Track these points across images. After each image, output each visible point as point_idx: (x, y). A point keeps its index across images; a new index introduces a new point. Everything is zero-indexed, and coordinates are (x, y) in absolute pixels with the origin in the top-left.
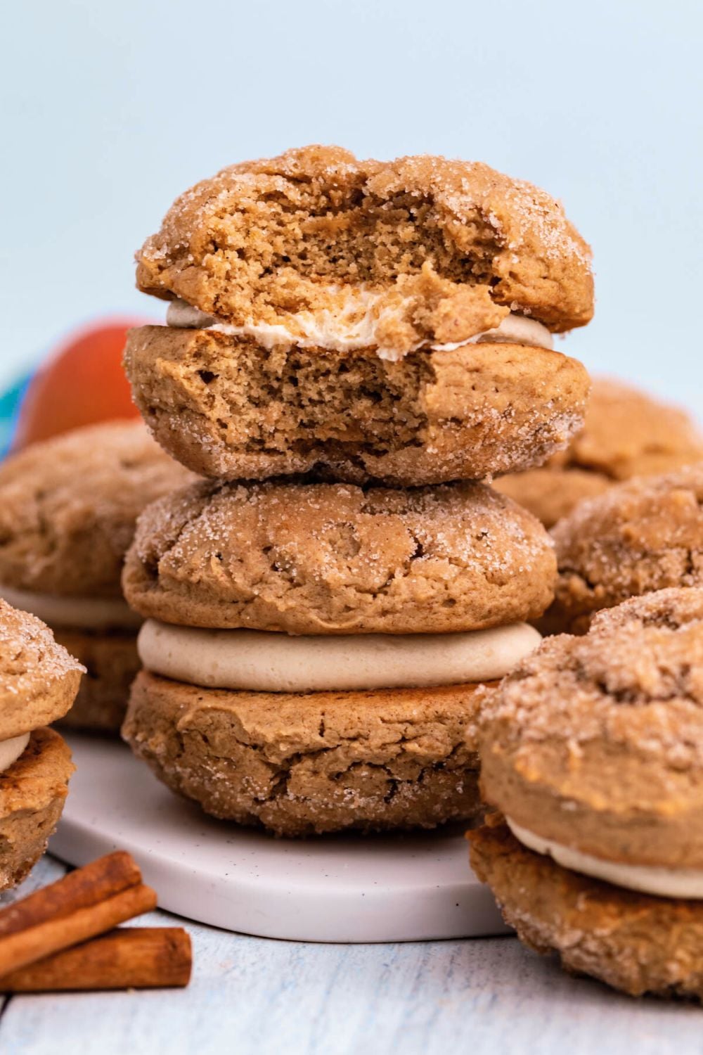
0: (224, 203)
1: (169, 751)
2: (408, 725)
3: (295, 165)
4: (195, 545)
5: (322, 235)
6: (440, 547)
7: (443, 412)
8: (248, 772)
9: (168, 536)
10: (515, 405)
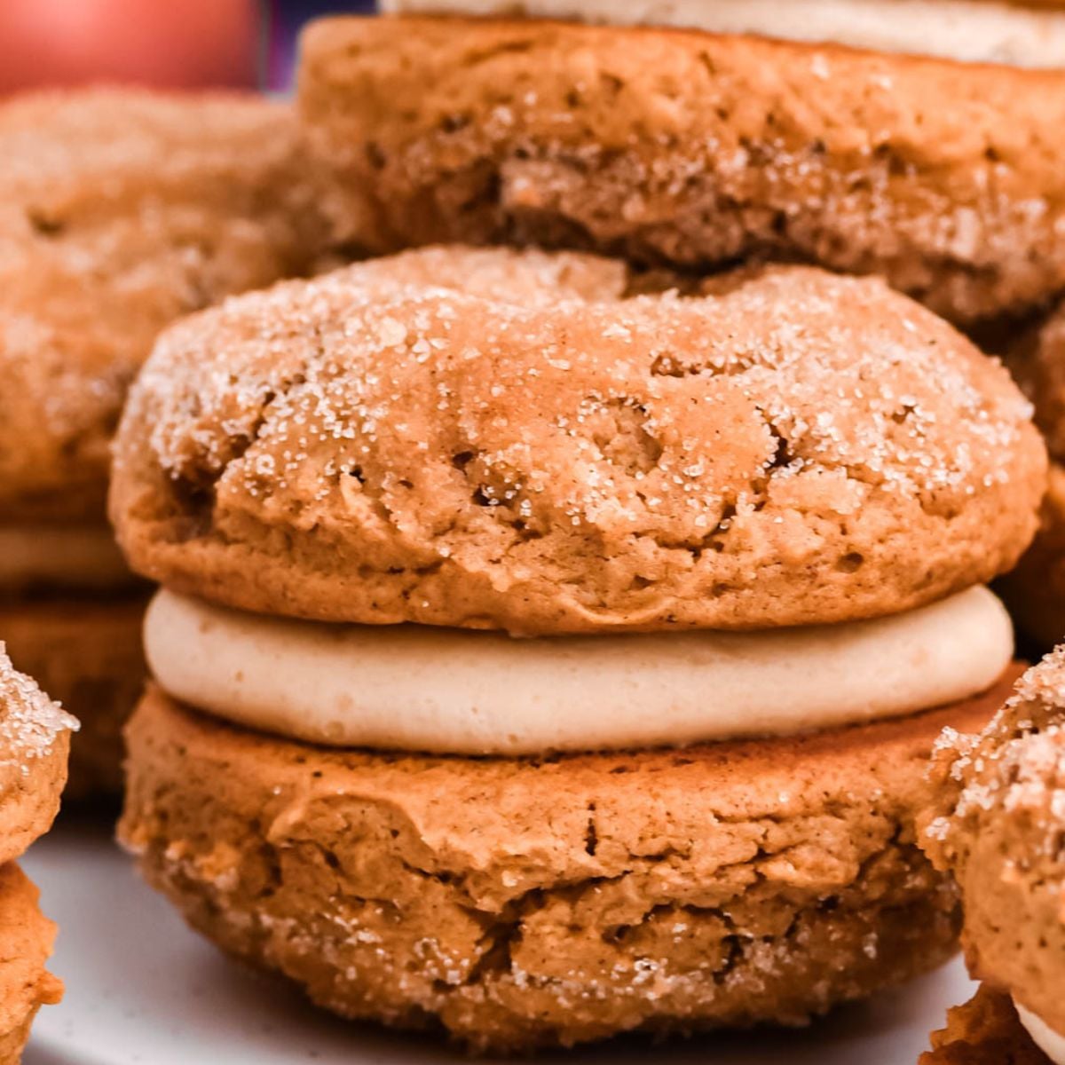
1: (243, 882)
2: (769, 823)
4: (301, 450)
6: (825, 442)
8: (429, 930)
9: (233, 426)
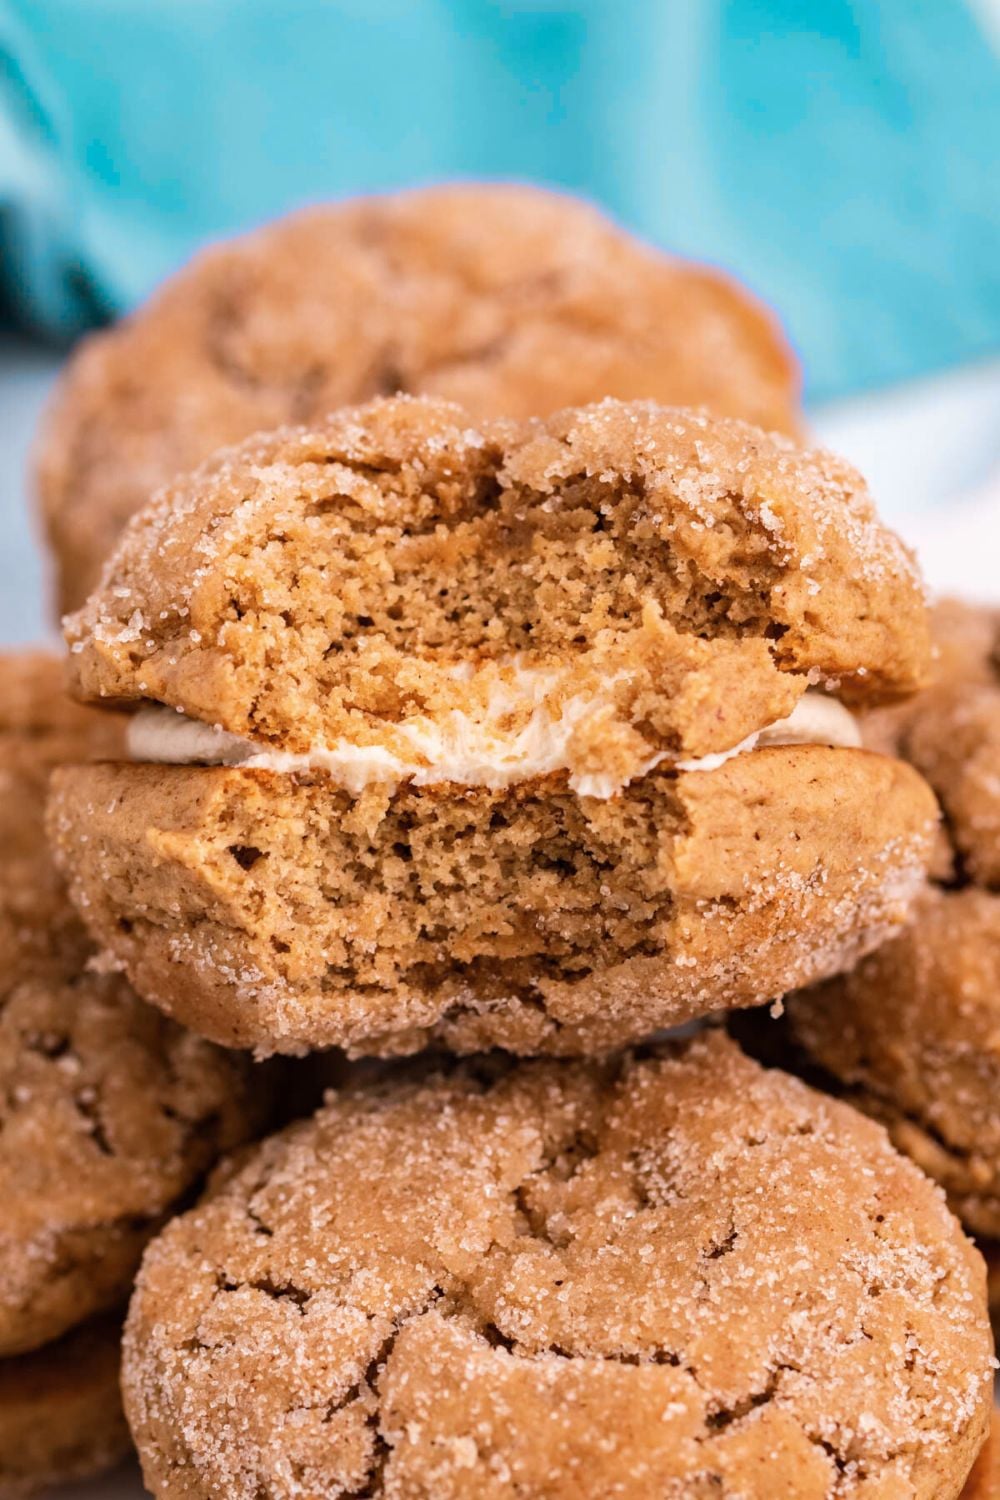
0: (248, 526)
3: (363, 439)
5: (430, 570)
7: (706, 887)
10: (826, 861)
